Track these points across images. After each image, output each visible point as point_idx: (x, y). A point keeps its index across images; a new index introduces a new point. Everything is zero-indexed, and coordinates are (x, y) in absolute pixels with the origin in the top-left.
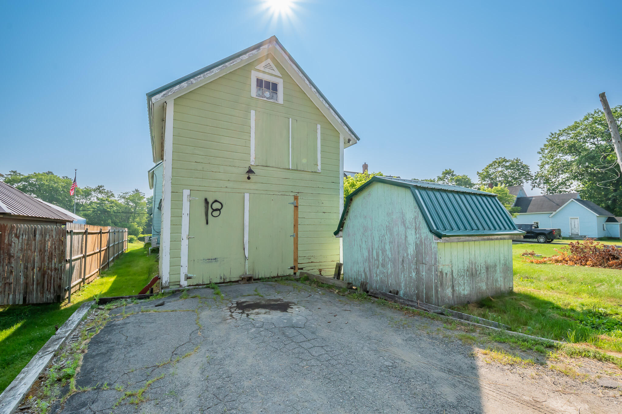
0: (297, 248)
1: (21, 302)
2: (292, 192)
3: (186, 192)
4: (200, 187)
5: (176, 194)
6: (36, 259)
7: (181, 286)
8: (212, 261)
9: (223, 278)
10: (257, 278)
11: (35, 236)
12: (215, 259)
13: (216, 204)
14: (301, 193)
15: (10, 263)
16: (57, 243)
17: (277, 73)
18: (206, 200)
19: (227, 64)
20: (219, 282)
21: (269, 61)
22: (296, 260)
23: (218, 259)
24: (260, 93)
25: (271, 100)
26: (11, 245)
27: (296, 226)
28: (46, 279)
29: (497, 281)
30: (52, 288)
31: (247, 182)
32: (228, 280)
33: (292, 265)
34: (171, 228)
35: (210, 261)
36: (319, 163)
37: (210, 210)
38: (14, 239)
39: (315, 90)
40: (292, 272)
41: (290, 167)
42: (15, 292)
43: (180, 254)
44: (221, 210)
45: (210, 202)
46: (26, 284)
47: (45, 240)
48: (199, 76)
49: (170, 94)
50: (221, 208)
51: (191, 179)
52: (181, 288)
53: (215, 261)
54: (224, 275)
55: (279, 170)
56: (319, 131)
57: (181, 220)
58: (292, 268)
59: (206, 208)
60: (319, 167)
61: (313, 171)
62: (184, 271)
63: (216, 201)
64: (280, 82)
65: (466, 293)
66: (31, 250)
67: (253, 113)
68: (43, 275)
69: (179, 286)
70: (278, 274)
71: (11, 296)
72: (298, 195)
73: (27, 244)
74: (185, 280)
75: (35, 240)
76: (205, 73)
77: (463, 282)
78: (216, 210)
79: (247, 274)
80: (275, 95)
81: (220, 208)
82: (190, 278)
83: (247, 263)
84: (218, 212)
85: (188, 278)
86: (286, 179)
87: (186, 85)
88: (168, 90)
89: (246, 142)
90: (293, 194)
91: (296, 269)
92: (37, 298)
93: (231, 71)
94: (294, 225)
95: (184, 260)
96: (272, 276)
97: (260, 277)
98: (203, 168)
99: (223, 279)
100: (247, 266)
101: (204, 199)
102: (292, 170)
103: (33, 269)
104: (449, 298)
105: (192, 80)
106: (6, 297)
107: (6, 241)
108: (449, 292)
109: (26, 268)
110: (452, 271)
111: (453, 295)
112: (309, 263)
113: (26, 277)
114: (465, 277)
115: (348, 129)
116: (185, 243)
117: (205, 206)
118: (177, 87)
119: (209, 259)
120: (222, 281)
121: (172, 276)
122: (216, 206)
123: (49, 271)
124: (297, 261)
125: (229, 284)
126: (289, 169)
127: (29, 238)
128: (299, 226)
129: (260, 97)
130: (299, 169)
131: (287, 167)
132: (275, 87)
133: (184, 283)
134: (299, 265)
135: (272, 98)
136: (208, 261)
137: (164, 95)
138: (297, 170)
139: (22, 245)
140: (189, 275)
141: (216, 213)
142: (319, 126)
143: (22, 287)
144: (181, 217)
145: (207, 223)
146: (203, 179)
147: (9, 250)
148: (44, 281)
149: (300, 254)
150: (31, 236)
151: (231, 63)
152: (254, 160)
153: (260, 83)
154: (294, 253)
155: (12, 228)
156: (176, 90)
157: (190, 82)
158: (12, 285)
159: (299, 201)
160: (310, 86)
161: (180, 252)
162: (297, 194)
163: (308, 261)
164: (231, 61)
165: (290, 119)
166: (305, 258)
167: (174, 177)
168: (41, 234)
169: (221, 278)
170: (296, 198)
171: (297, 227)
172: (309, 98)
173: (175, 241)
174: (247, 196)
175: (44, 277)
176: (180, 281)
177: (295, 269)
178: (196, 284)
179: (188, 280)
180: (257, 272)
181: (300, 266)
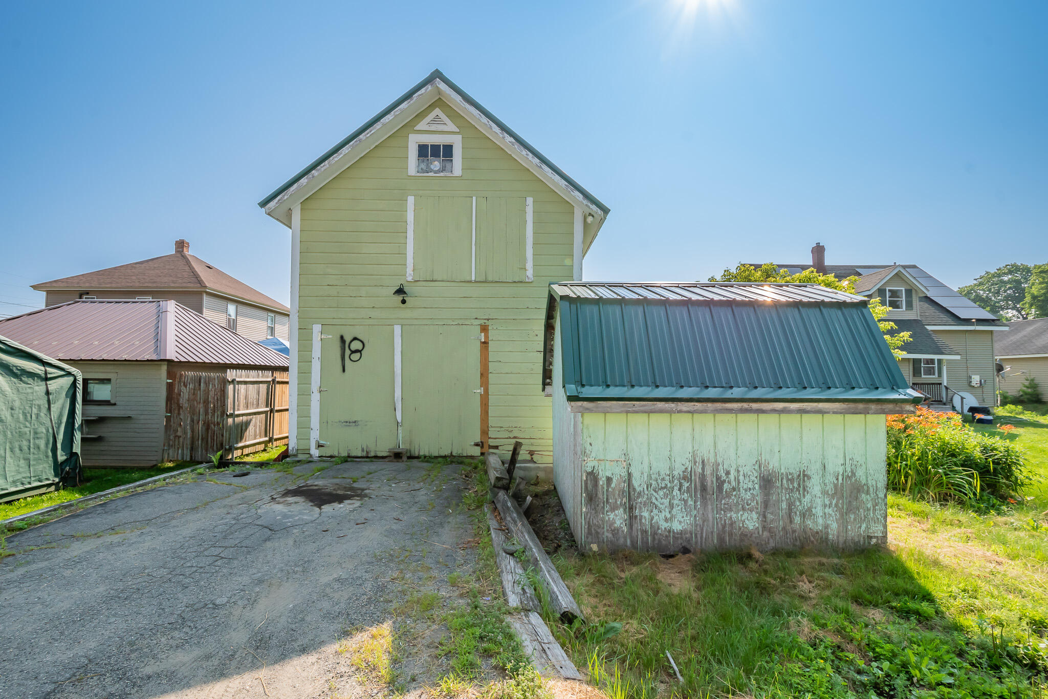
0: (487, 412)
1: (188, 460)
2: (476, 319)
3: (317, 328)
4: (335, 320)
5: (304, 330)
6: (201, 410)
7: (311, 456)
8: (351, 424)
9: (365, 450)
10: (417, 454)
11: (200, 385)
12: (355, 422)
13: (356, 342)
14: (492, 319)
15: (179, 414)
16: (219, 394)
17: (451, 127)
18: (342, 337)
19: (361, 136)
20: (360, 455)
21: (437, 111)
22: (485, 432)
23: (359, 423)
24: (423, 166)
25: (442, 174)
26: (180, 395)
27: (484, 375)
28: (209, 435)
29: (807, 513)
30: (215, 446)
31: (400, 308)
32: (372, 454)
33: (478, 440)
34: (299, 378)
35: (348, 424)
36: (529, 265)
37: (348, 352)
38: (183, 388)
39: (512, 140)
40: (477, 451)
41: (473, 278)
42: (183, 447)
43: (309, 413)
44: (362, 352)
45: (348, 339)
46: (193, 438)
47: (208, 389)
48: (322, 165)
49: (286, 197)
50: (362, 350)
51: (323, 309)
52: (311, 459)
53: (355, 425)
54: (367, 446)
55: (453, 284)
56: (530, 210)
57: (310, 366)
58: (477, 445)
59: (342, 349)
60: (530, 273)
61: (516, 280)
62: (315, 435)
63: (355, 339)
64: (457, 142)
65: (677, 527)
66: (197, 401)
67: (411, 200)
68: (208, 428)
69: (309, 455)
70: (452, 453)
71: (180, 451)
72: (488, 323)
73: (194, 394)
74: (316, 449)
75: (200, 389)
76: (331, 158)
77: (666, 501)
78: (357, 351)
79: (401, 447)
80: (448, 165)
81: (360, 349)
82: (322, 446)
83: (400, 431)
84: (358, 354)
85: (320, 446)
86: (465, 299)
87: (306, 181)
88: (283, 194)
89: (399, 246)
90: (478, 322)
91: (486, 446)
92: (202, 455)
93: (377, 144)
94: (482, 374)
95: (315, 422)
96: (443, 454)
97: (422, 453)
98: (338, 293)
99: (365, 452)
100: (400, 436)
101: (339, 337)
102: (476, 282)
103: (198, 422)
104: (615, 532)
105: (313, 172)
106: (176, 451)
107: (176, 391)
108: (618, 518)
109: (192, 421)
110: (629, 474)
111: (631, 526)
112: (510, 438)
113: (193, 431)
114: (676, 492)
115: (581, 196)
116: (315, 398)
117: (341, 347)
118: (295, 186)
119: (347, 422)
120: (364, 454)
121: (300, 441)
122: (356, 345)
123: (212, 426)
124: (488, 434)
125: (373, 460)
126: (471, 282)
127: (195, 386)
128: (490, 375)
129: (424, 173)
130: (490, 279)
131: (468, 279)
132: (448, 150)
133: (315, 452)
134: (490, 440)
135: (443, 169)
136: (344, 424)
137: (279, 201)
138: (485, 282)
139: (189, 395)
140: (322, 442)
141: (355, 356)
142: (530, 201)
143: (189, 442)
144: (311, 362)
145: (344, 371)
146: (339, 309)
147: (178, 400)
148: (208, 436)
149: (492, 421)
150: (197, 385)
151: (368, 134)
152: (412, 273)
153: (423, 150)
154: (482, 420)
155: (181, 375)
156: (293, 191)
157: (311, 176)
158: (181, 439)
159: (490, 333)
160: (501, 136)
161: (309, 410)
162: (486, 321)
163: (507, 435)
164: (368, 131)
165: (474, 198)
166: (502, 429)
167: (302, 309)
168: (205, 383)
169: (363, 450)
170: (484, 329)
171: (488, 377)
172: (511, 155)
173: (303, 395)
174: (397, 329)
175: (208, 433)
176: (309, 449)
177: (482, 447)
178: (329, 455)
179: (320, 448)
180: (417, 447)
181: (492, 442)
